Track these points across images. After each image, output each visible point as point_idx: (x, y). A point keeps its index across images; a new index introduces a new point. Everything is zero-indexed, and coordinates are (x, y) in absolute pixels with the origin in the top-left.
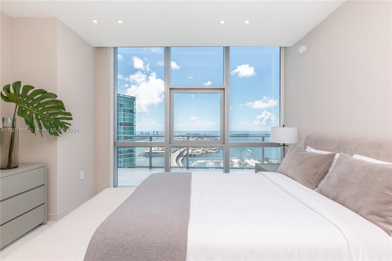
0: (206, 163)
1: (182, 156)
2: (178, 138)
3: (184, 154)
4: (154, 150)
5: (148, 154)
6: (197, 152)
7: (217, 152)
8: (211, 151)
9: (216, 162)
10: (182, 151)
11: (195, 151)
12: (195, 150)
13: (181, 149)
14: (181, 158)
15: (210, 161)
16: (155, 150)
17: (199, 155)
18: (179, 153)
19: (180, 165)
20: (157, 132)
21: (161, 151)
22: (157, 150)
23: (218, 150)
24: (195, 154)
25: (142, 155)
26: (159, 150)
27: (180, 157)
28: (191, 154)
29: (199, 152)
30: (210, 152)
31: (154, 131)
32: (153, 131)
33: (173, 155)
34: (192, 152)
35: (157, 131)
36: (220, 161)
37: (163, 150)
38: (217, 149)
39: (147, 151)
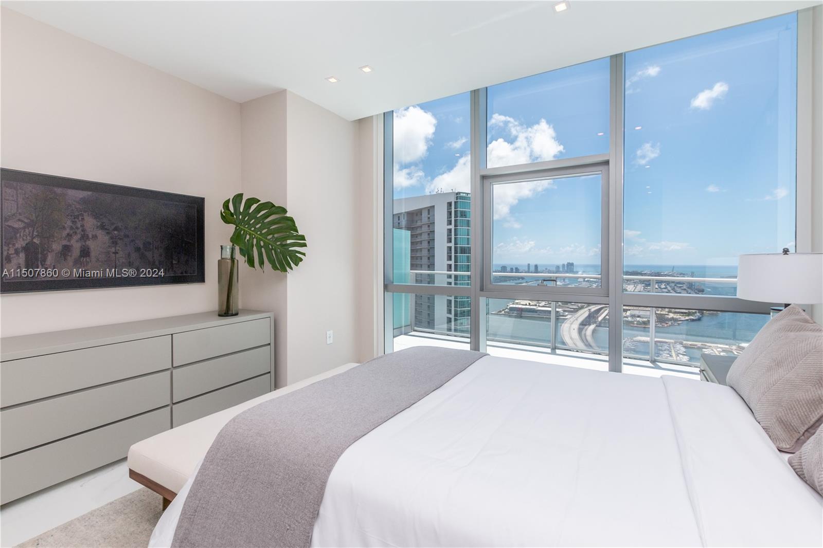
0: (659, 344)
1: (595, 323)
3: (600, 319)
4: (528, 304)
6: (633, 316)
7: (693, 320)
8: (675, 316)
9: (690, 345)
10: (593, 310)
11: (628, 313)
12: (630, 310)
13: (592, 307)
15: (672, 341)
16: (531, 303)
17: (639, 323)
18: (587, 314)
19: (587, 341)
20: (536, 266)
21: (543, 306)
22: (536, 305)
23: (698, 314)
24: (630, 319)
25: (503, 312)
26: (540, 305)
27: (590, 325)
29: (639, 316)
30: (672, 319)
31: (529, 265)
32: (526, 263)
33: (570, 318)
36: (706, 345)
37: (547, 306)
38: (696, 312)
39: (514, 306)
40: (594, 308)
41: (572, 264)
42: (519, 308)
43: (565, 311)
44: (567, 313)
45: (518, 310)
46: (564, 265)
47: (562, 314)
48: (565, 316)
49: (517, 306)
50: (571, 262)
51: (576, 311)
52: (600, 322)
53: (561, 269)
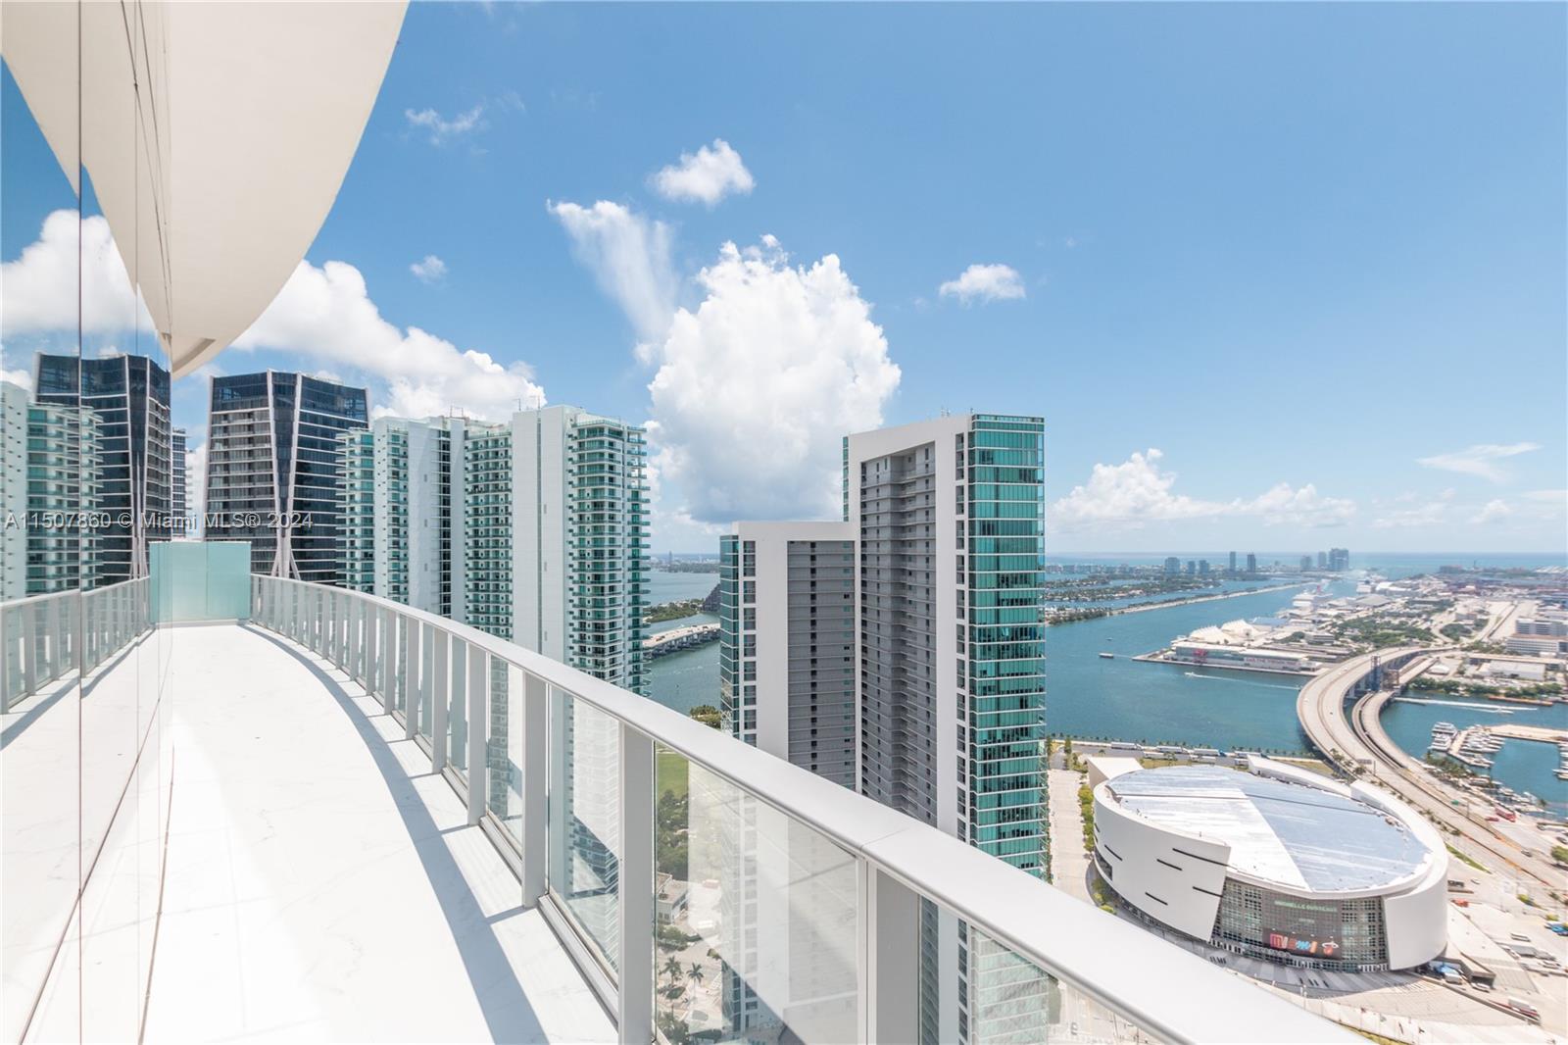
1: (1390, 687)
2: (1373, 591)
3: (1404, 679)
4: (1222, 642)
5: (1191, 658)
6: (1498, 676)
10: (1386, 659)
11: (1486, 668)
12: (1490, 661)
13: (1387, 651)
14: (1383, 696)
16: (1231, 640)
17: (1514, 693)
18: (1367, 668)
19: (1365, 731)
20: (1251, 558)
21: (1260, 648)
22: (1242, 645)
24: (1486, 682)
25: (1162, 657)
26: (1253, 644)
27: (1375, 689)
28: (1457, 684)
29: (1514, 677)
33: (1325, 675)
34: (1461, 673)
35: (1249, 550)
37: (1270, 646)
39: (1187, 645)
40: (1387, 655)
41: (1344, 553)
42: (1200, 650)
43: (1312, 659)
44: (1318, 664)
45: (1195, 655)
46: (1322, 556)
47: (1305, 666)
48: (1314, 670)
49: (1194, 645)
50: (1341, 548)
51: (1341, 659)
52: (1405, 690)
53: (1315, 564)
